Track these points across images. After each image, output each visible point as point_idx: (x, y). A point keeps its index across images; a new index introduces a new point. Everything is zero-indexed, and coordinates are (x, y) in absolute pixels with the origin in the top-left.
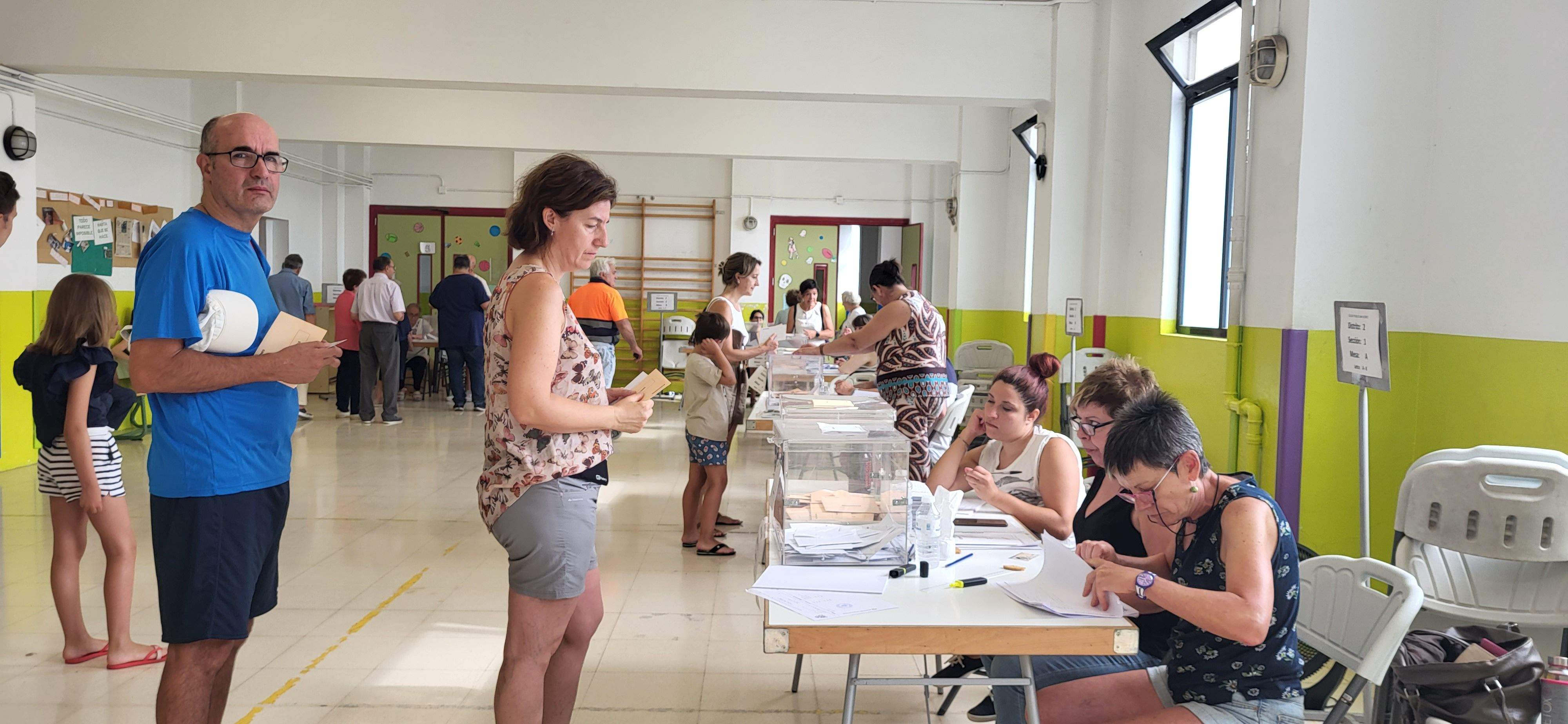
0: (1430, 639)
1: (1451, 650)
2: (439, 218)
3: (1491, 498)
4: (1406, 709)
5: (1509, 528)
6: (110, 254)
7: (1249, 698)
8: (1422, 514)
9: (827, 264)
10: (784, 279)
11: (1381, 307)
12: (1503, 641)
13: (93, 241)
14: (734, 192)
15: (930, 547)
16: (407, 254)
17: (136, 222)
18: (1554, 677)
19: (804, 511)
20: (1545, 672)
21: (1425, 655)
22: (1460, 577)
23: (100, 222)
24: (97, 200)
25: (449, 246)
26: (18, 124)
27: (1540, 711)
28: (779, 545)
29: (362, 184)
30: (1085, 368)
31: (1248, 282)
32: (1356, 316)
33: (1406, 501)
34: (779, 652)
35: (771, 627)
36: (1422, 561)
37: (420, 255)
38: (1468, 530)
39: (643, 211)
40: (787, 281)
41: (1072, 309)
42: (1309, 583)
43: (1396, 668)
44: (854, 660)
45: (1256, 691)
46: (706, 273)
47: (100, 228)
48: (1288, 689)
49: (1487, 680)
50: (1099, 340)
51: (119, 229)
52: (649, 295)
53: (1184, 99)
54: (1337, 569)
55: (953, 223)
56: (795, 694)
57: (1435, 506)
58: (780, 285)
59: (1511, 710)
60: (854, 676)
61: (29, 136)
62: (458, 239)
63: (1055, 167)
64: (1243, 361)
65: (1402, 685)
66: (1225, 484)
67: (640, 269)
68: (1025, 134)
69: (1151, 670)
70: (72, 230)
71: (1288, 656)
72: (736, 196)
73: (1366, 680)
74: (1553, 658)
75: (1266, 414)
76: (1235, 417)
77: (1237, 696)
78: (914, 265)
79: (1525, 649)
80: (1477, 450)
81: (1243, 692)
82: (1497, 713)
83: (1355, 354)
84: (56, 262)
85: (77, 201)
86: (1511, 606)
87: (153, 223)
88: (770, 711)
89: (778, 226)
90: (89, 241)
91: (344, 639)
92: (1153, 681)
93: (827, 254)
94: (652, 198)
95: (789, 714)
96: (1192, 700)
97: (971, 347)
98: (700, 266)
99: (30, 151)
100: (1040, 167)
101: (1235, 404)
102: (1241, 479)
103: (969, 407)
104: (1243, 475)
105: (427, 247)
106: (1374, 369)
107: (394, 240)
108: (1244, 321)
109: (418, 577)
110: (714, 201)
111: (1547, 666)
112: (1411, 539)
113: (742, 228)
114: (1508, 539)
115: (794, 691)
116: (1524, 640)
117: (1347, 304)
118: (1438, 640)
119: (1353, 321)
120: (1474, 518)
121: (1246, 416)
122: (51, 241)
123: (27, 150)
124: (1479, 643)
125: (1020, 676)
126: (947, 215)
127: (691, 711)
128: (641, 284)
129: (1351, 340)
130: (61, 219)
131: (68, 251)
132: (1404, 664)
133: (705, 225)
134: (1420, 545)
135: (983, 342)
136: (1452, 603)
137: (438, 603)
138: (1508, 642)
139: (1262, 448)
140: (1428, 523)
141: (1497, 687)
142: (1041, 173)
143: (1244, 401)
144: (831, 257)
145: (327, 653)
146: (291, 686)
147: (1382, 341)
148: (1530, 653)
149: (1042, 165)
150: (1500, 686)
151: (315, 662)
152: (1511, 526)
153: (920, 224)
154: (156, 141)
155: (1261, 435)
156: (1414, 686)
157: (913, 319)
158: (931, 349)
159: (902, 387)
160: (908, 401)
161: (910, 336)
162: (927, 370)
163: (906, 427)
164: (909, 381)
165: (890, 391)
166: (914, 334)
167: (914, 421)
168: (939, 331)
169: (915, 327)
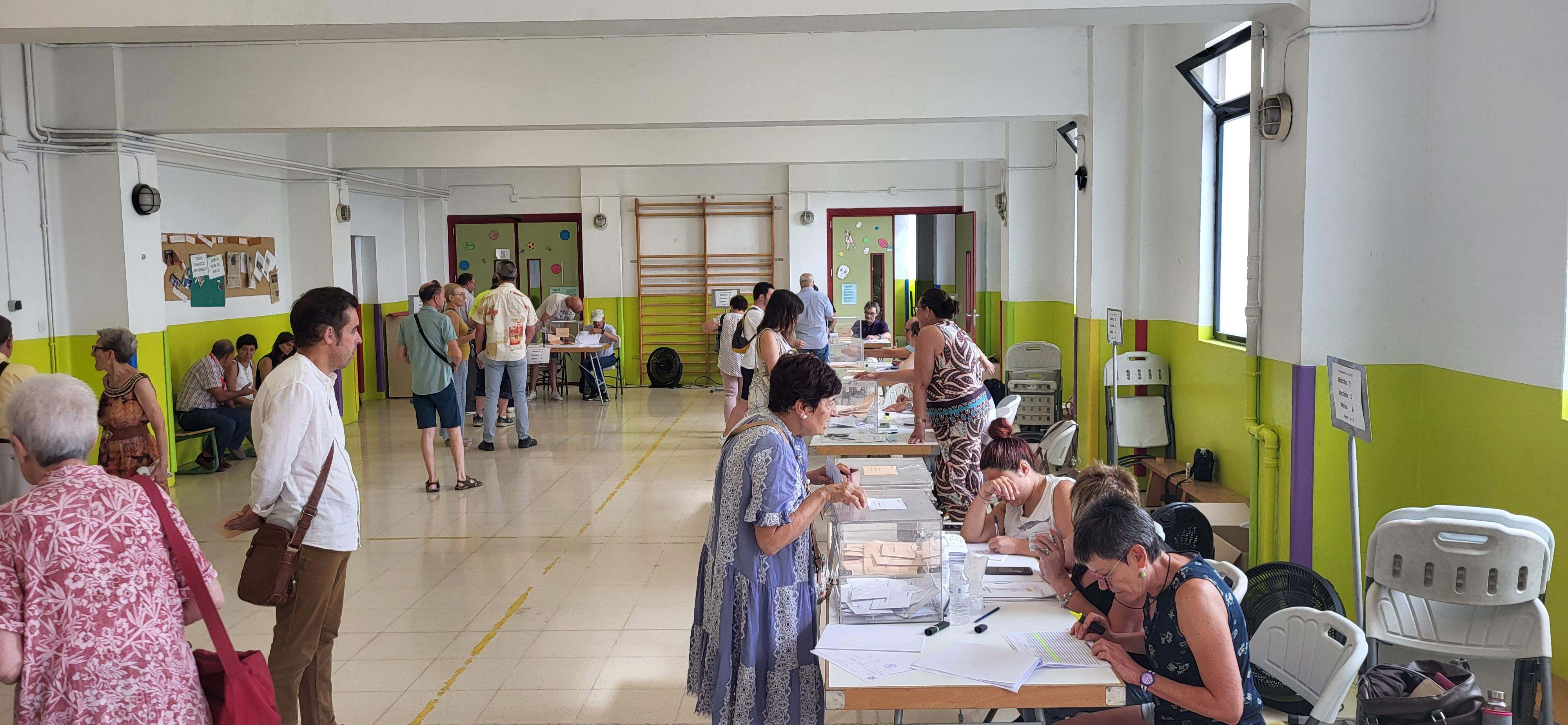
0: (1392, 673)
1: (1411, 682)
2: (512, 225)
3: (1444, 552)
5: (1459, 577)
6: (222, 286)
8: (1388, 564)
9: (883, 253)
10: (841, 270)
11: (1362, 370)
12: (1453, 675)
13: (208, 276)
14: (791, 188)
15: (961, 607)
16: (484, 261)
17: (243, 254)
18: (1492, 708)
20: (1484, 704)
21: (1386, 688)
22: (1422, 617)
23: (212, 258)
24: (209, 238)
25: (522, 252)
26: (143, 182)
29: (439, 196)
30: (1128, 371)
31: (1263, 317)
32: (1344, 373)
33: (1374, 553)
34: (838, 709)
36: (1390, 603)
37: (496, 261)
38: (1426, 579)
39: (704, 210)
40: (845, 272)
41: (1112, 319)
42: (1283, 630)
43: (1360, 700)
44: (898, 715)
46: (766, 268)
47: (213, 263)
49: (1433, 712)
50: (1141, 344)
51: (229, 262)
52: (713, 291)
53: (1215, 116)
54: (1305, 620)
55: (1003, 218)
57: (1398, 557)
58: (838, 276)
61: (154, 193)
62: (531, 245)
63: (1095, 178)
64: (1261, 388)
65: (1365, 714)
67: (704, 266)
69: (1144, 707)
70: (190, 269)
72: (793, 192)
73: (1318, 721)
75: (1281, 438)
76: (1255, 443)
78: (968, 252)
79: (1467, 685)
80: (1433, 509)
83: (1344, 406)
84: (179, 299)
85: (192, 241)
86: (1467, 640)
87: (258, 253)
89: (834, 219)
90: (204, 276)
91: (469, 661)
92: (1145, 717)
93: (883, 243)
94: (713, 197)
97: (1021, 348)
98: (760, 260)
99: (155, 206)
100: (1081, 178)
101: (1254, 428)
103: (1019, 406)
105: (503, 253)
106: (1359, 423)
107: (472, 247)
108: (1261, 351)
109: (525, 596)
110: (772, 198)
111: (1486, 699)
112: (1379, 584)
113: (800, 223)
114: (1459, 586)
116: (1468, 676)
117: (1336, 359)
118: (1399, 674)
119: (1343, 377)
120: (1430, 568)
121: (1264, 441)
122: (172, 281)
123: (153, 205)
124: (1433, 677)
126: (997, 210)
128: (706, 281)
129: (1340, 392)
130: (180, 259)
131: (187, 287)
132: (1367, 697)
133: (765, 220)
134: (1387, 589)
135: (1032, 343)
136: (1416, 638)
137: (545, 623)
138: (1457, 677)
139: (1278, 470)
140: (1392, 572)
141: (1442, 718)
142: (1082, 184)
143: (1262, 427)
144: (887, 247)
145: (457, 675)
146: (432, 708)
147: (1364, 397)
148: (1472, 688)
149: (1082, 175)
150: (1444, 717)
151: (449, 684)
152: (1461, 575)
153: (973, 212)
154: (257, 177)
155: (1277, 458)
156: (1375, 716)
157: (948, 347)
158: (969, 377)
159: (949, 416)
160: (958, 431)
161: (946, 363)
162: (969, 398)
163: (958, 454)
164: (954, 411)
165: (937, 420)
166: (950, 361)
167: (965, 450)
168: (974, 359)
169: (950, 355)
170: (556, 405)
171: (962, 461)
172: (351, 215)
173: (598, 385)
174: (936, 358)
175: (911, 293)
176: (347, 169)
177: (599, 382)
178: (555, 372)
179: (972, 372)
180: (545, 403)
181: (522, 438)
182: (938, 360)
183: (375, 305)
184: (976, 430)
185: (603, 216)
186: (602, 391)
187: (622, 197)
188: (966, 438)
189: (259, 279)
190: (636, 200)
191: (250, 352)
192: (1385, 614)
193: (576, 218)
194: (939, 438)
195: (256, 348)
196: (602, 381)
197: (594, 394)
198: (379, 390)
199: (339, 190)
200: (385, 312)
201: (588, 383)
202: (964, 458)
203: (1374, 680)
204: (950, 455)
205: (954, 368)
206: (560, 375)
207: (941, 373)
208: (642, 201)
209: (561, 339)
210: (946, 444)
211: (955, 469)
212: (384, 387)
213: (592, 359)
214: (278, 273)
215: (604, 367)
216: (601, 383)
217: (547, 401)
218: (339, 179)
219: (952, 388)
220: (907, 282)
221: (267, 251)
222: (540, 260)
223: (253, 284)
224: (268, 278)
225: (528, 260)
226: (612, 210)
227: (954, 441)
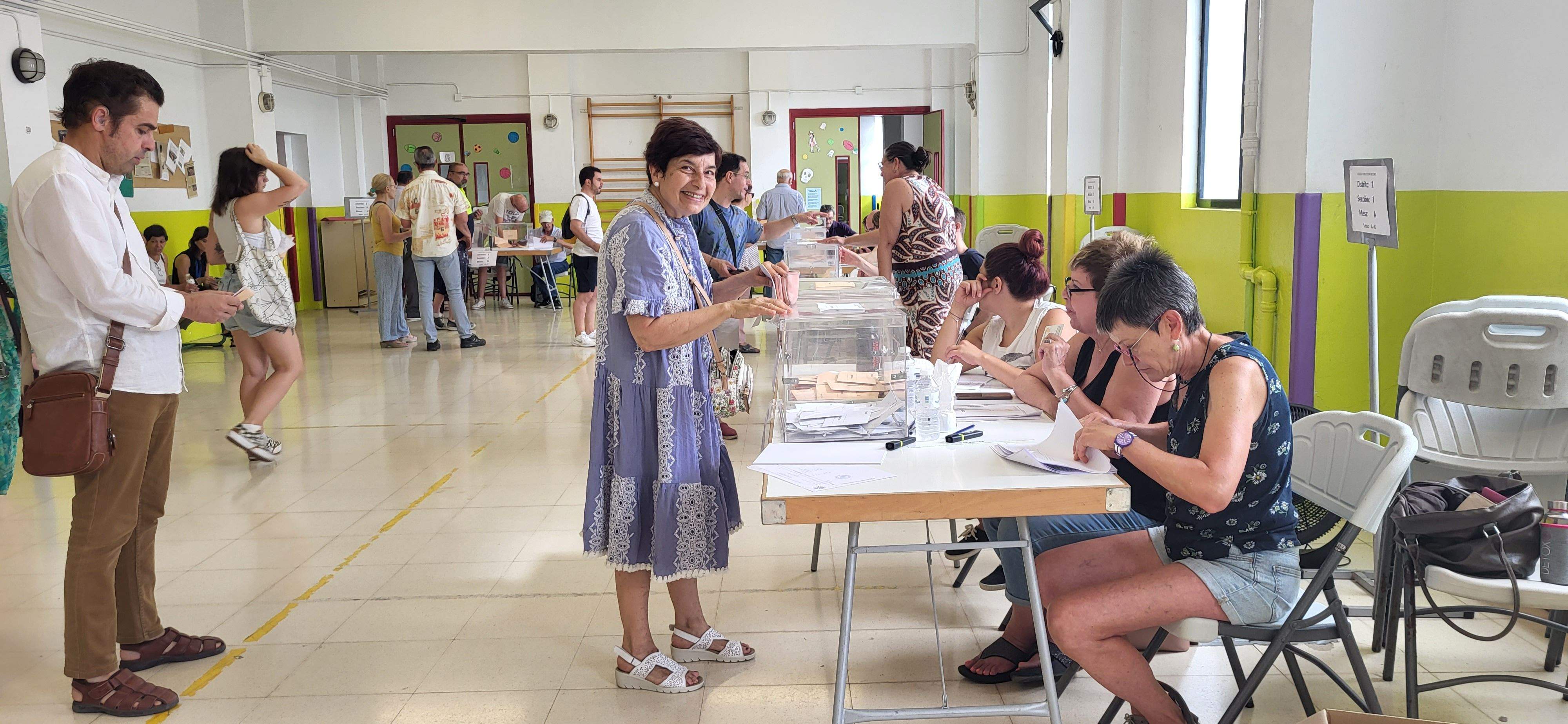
0: (1431, 490)
1: (1452, 499)
2: (457, 126)
3: (1493, 348)
4: (1407, 559)
5: (1512, 377)
7: (1245, 551)
8: (1426, 367)
9: (849, 157)
10: (805, 173)
11: (1388, 163)
12: (1504, 489)
14: (752, 86)
15: (929, 419)
18: (1553, 520)
19: (810, 392)
20: (1544, 517)
21: (1426, 505)
22: (1463, 428)
25: (468, 155)
26: (24, 46)
27: (1537, 555)
28: (783, 423)
29: (377, 95)
31: (1261, 147)
32: (1365, 174)
33: (1409, 356)
34: (777, 523)
35: (768, 500)
36: (1426, 415)
37: (440, 165)
38: (1471, 382)
39: (660, 111)
40: (809, 175)
41: (1090, 187)
42: (1309, 439)
43: (1396, 519)
44: (854, 528)
45: (1251, 544)
48: (1283, 540)
49: (1486, 527)
50: (1119, 219)
54: (1336, 424)
55: (973, 107)
56: (814, 573)
57: (1438, 359)
58: (802, 180)
59: (1509, 554)
60: (854, 545)
61: (37, 59)
62: (477, 147)
63: (1071, 42)
64: (1258, 229)
65: (1402, 536)
66: (1216, 344)
68: (1042, 11)
69: (1152, 530)
71: (1282, 509)
72: (753, 91)
73: (1360, 529)
74: (1552, 503)
75: (1281, 281)
76: (1250, 286)
77: (1234, 550)
79: (1524, 495)
80: (1480, 301)
81: (1240, 546)
82: (1496, 558)
83: (1364, 213)
86: (1514, 455)
87: (170, 142)
88: (790, 590)
89: (797, 119)
91: (376, 538)
92: (1153, 539)
93: (848, 145)
94: (670, 97)
95: (807, 591)
96: (1190, 556)
97: (992, 231)
99: (37, 76)
100: (1056, 43)
101: (1249, 272)
102: (1235, 338)
104: (1236, 335)
105: (447, 156)
106: (1383, 229)
108: (1258, 187)
109: (448, 477)
110: (732, 96)
111: (1546, 511)
112: (1414, 393)
113: (762, 123)
114: (1510, 388)
115: (814, 569)
116: (1525, 486)
117: (1356, 163)
118: (1440, 491)
119: (1362, 179)
120: (1477, 368)
121: (1261, 284)
123: (37, 72)
124: (1480, 492)
125: (1017, 538)
126: (966, 100)
127: (712, 592)
129: (1360, 199)
132: (1405, 515)
133: (725, 121)
134: (1423, 399)
135: (1002, 226)
136: (1455, 454)
137: (467, 501)
138: (1508, 490)
139: (1276, 315)
140: (1431, 376)
141: (1496, 532)
142: (1058, 50)
143: (1259, 269)
144: (853, 149)
145: (360, 551)
146: (325, 583)
147: (1390, 197)
148: (1530, 498)
149: (1058, 40)
150: (1498, 532)
151: (348, 560)
152: (1514, 375)
153: (941, 110)
154: (167, 59)
155: (1275, 302)
156: (1414, 536)
157: (917, 203)
158: (940, 237)
159: (917, 278)
160: (927, 295)
161: (914, 221)
162: (939, 259)
163: (927, 320)
164: (923, 273)
165: (904, 282)
166: (919, 219)
167: (934, 315)
168: (946, 217)
169: (919, 212)
170: (506, 314)
171: (932, 327)
172: (275, 104)
173: (550, 291)
174: (903, 214)
175: (878, 205)
176: (270, 54)
177: (551, 288)
178: (504, 279)
179: (943, 231)
180: (495, 310)
181: (464, 338)
182: (905, 217)
183: (308, 208)
184: (946, 294)
185: (554, 116)
186: (554, 299)
187: (573, 96)
188: (935, 302)
189: (173, 170)
190: (588, 99)
191: (160, 244)
192: (1421, 427)
193: (525, 119)
194: (906, 303)
195: (166, 239)
196: (554, 287)
197: (545, 302)
198: (316, 299)
199: (261, 77)
200: (319, 216)
201: (540, 290)
202: (933, 324)
203: (1412, 498)
204: (918, 321)
205: (923, 226)
206: (510, 282)
207: (909, 232)
208: (594, 100)
209: (510, 242)
210: (913, 310)
211: (924, 337)
212: (321, 296)
213: (542, 263)
214: (195, 165)
215: (556, 273)
216: (553, 289)
217: (498, 309)
218: (260, 64)
219: (920, 247)
220: (874, 198)
221: (181, 140)
222: (487, 163)
223: (165, 176)
224: (183, 170)
225: (475, 164)
226: (562, 110)
227: (923, 305)
